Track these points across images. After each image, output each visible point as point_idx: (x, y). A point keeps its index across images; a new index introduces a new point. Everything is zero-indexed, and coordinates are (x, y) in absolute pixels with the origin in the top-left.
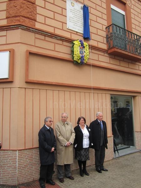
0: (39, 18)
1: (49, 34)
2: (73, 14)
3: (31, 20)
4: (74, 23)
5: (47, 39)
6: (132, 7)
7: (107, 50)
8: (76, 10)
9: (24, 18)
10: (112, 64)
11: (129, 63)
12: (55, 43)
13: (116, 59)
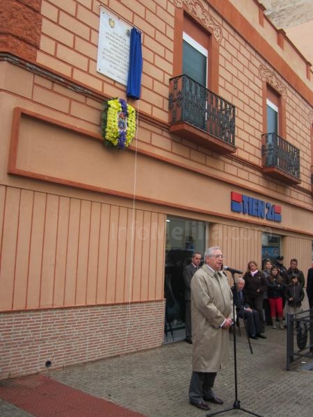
0: (45, 44)
1: (62, 80)
2: (110, 43)
3: (28, 46)
4: (111, 61)
5: (57, 88)
6: (222, 44)
7: (169, 125)
8: (117, 35)
9: (15, 40)
10: (175, 154)
11: (206, 155)
12: (71, 99)
13: (183, 145)
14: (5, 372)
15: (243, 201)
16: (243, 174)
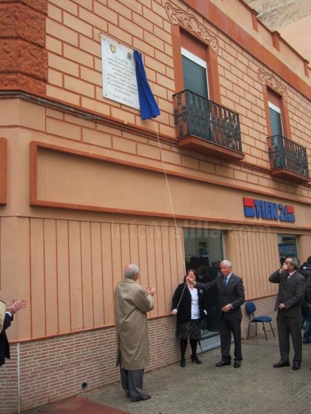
0: (53, 77)
1: (72, 110)
2: (113, 68)
3: (37, 81)
4: (115, 85)
5: (68, 118)
6: (220, 54)
7: (177, 140)
8: (119, 59)
9: (25, 77)
10: (185, 167)
11: (215, 164)
12: (82, 127)
13: (193, 157)
14: (44, 398)
15: (255, 206)
16: (253, 179)
